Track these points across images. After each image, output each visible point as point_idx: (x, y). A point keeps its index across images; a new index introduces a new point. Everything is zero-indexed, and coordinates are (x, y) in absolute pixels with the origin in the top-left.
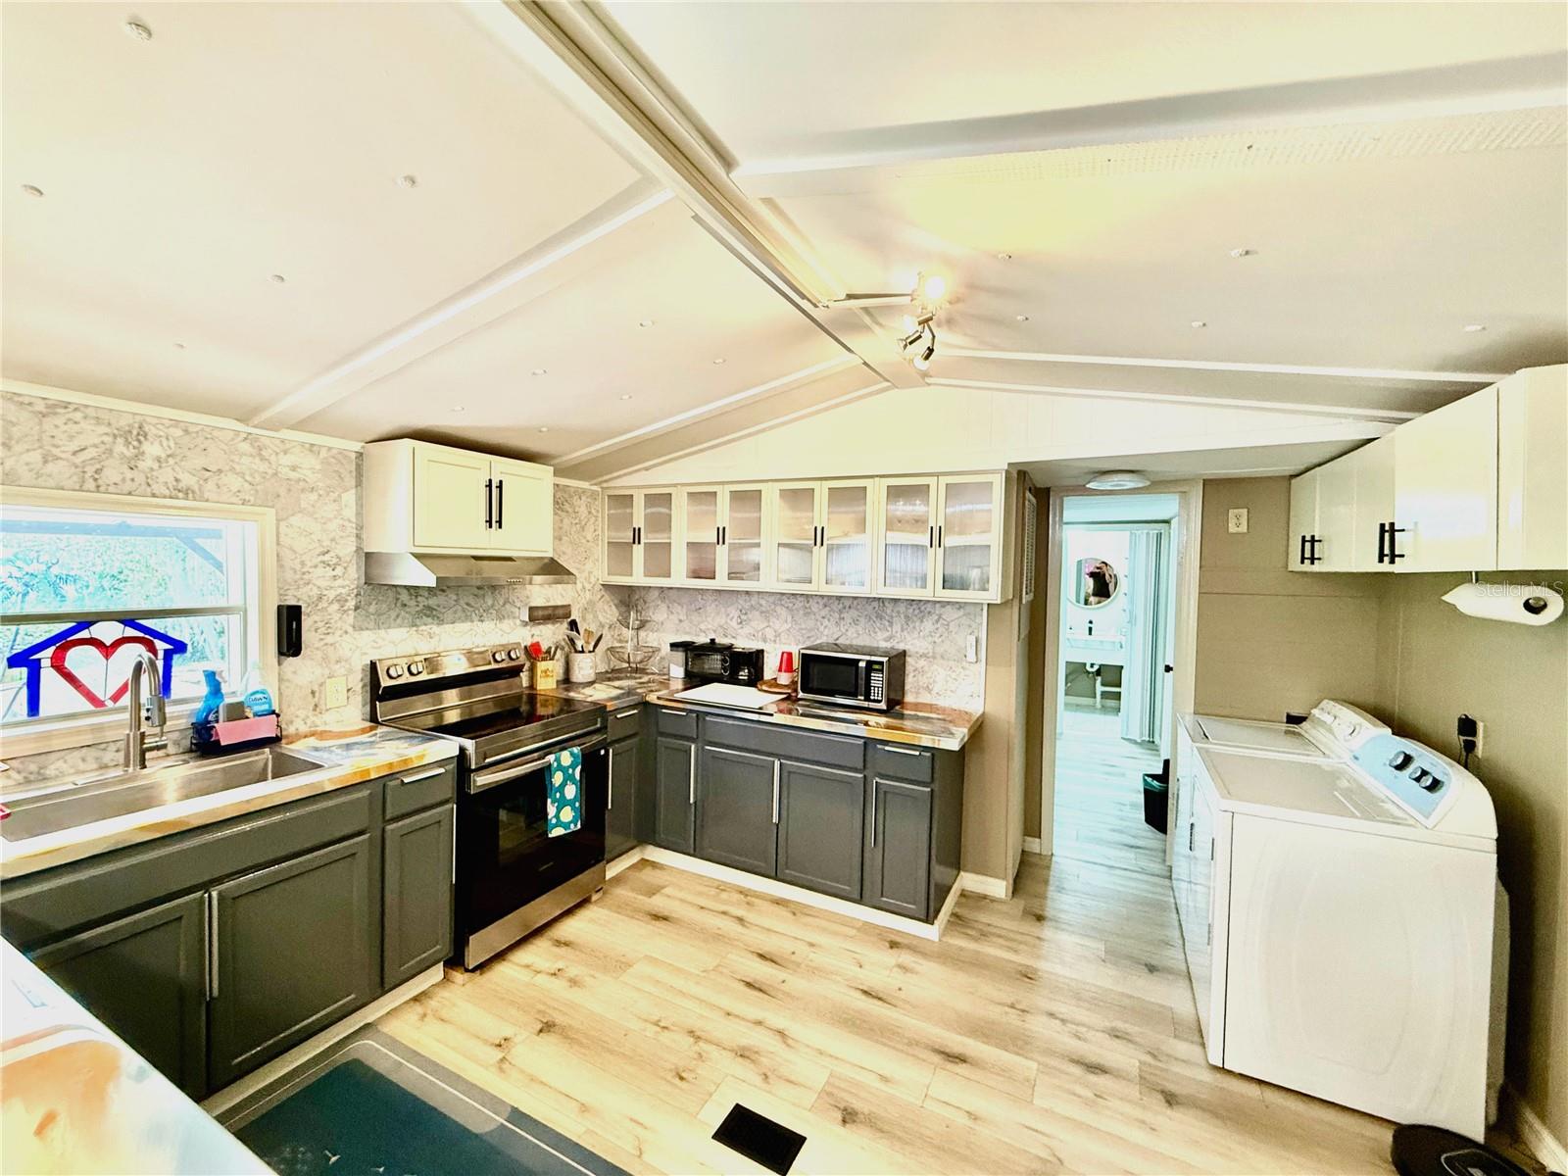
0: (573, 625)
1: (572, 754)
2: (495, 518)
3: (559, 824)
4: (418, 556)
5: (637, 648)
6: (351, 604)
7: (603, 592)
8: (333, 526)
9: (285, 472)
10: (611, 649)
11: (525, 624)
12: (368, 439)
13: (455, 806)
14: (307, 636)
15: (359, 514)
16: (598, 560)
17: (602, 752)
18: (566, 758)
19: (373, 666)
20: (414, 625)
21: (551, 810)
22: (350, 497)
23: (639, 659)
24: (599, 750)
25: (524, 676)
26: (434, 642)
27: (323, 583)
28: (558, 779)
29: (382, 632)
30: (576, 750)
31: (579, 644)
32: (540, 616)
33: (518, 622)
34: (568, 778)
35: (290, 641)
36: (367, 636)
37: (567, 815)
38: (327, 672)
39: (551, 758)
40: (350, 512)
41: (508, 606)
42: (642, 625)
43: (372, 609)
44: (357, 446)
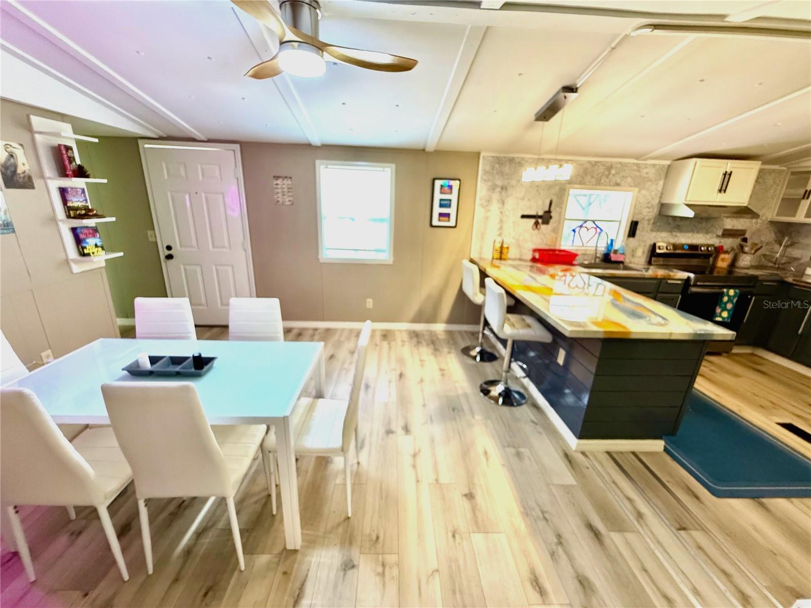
0: (745, 240)
1: (735, 292)
2: (724, 188)
3: (720, 316)
4: (687, 205)
5: (782, 256)
6: (652, 222)
7: (768, 225)
8: (653, 193)
9: (644, 175)
10: (764, 255)
11: (718, 236)
12: (675, 159)
13: (680, 297)
14: (638, 232)
15: (663, 189)
16: (771, 208)
17: (749, 297)
18: (732, 292)
19: (654, 245)
20: (671, 232)
21: (718, 310)
22: (661, 183)
23: (783, 261)
24: (749, 295)
25: (711, 259)
26: (676, 239)
27: (645, 214)
28: (726, 299)
29: (659, 233)
30: (737, 291)
31: (746, 249)
32: (728, 233)
33: (715, 235)
34: (730, 300)
35: (632, 232)
36: (654, 234)
37: (725, 314)
38: (638, 244)
39: (725, 290)
40: (660, 188)
41: (712, 228)
42: (792, 245)
43: (658, 224)
44: (668, 162)
